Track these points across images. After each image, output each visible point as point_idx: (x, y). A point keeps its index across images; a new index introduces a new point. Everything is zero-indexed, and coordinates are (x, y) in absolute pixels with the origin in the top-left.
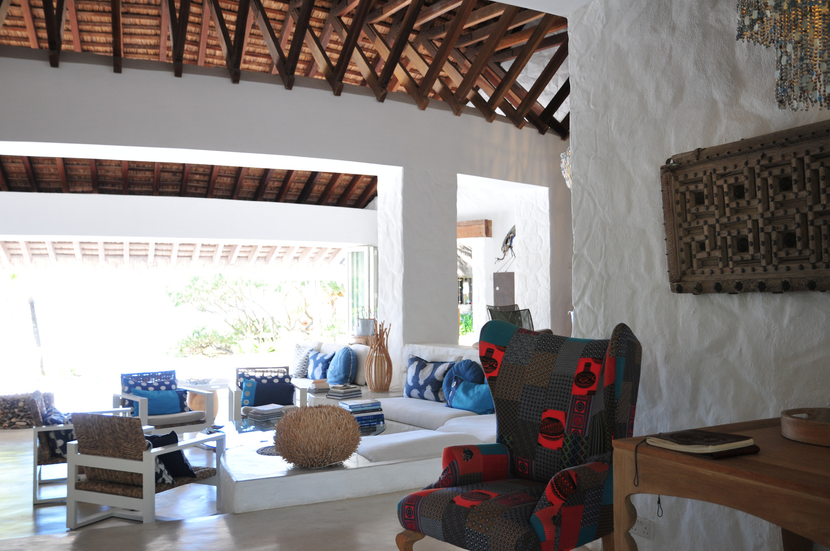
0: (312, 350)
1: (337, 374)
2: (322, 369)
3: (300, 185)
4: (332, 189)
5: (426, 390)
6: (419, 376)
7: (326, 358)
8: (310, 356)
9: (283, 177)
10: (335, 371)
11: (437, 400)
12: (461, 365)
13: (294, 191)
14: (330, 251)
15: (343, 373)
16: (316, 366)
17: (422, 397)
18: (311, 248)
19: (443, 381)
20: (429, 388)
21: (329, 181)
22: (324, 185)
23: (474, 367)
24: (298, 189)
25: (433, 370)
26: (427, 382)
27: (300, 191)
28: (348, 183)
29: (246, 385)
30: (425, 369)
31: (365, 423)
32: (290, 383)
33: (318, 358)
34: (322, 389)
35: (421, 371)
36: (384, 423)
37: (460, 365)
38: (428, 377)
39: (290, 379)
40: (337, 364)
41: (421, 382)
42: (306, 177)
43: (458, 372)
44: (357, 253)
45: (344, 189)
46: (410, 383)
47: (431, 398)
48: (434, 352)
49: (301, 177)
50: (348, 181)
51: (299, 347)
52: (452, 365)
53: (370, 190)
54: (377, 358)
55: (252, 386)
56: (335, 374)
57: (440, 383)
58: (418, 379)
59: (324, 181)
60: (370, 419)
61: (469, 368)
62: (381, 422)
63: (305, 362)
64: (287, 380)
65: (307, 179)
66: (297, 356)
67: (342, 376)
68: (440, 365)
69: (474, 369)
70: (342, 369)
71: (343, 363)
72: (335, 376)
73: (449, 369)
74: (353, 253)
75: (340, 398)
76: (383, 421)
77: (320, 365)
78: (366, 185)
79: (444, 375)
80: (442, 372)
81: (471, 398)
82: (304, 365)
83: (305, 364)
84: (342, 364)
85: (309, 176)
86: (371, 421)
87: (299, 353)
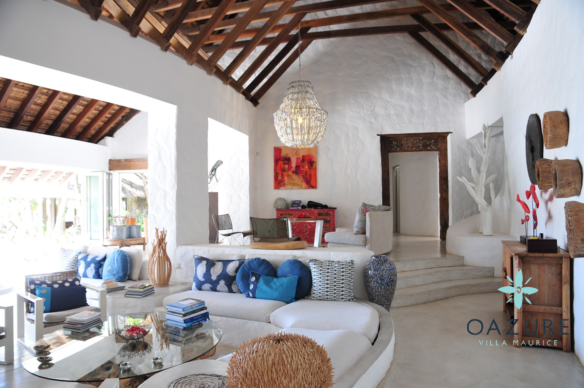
0: (80, 253)
1: (115, 272)
2: (95, 269)
3: (50, 121)
4: (76, 127)
5: (219, 284)
6: (211, 273)
7: (98, 259)
8: (79, 258)
9: (36, 113)
10: (113, 271)
11: (231, 291)
12: (253, 263)
13: (43, 125)
14: (64, 175)
15: (122, 272)
16: (88, 265)
17: (214, 289)
18: (51, 171)
19: (236, 276)
20: (222, 282)
21: (72, 121)
22: (69, 123)
23: (266, 264)
24: (47, 124)
25: (224, 267)
26: (219, 278)
27: (48, 126)
28: (87, 124)
29: (40, 291)
30: (215, 266)
31: (196, 322)
32: (80, 285)
33: (89, 260)
34: (114, 288)
35: (212, 268)
36: (209, 319)
37: (251, 263)
38: (221, 273)
39: (79, 281)
40: (114, 264)
41: (214, 278)
42: (56, 116)
43: (250, 268)
44: (90, 177)
45: (83, 129)
46: (201, 278)
47: (224, 291)
48: (209, 251)
49: (52, 115)
50: (87, 122)
51: (64, 250)
52: (242, 262)
53: (102, 132)
54: (161, 258)
55: (47, 292)
56: (114, 273)
57: (234, 278)
58: (211, 275)
59: (69, 120)
60: (199, 318)
61: (261, 265)
62: (207, 319)
63: (74, 263)
64: (77, 283)
65: (55, 117)
66: (64, 258)
67: (121, 274)
68: (229, 263)
69: (266, 265)
70: (120, 268)
71: (122, 263)
72: (114, 275)
73: (240, 266)
74: (87, 177)
75: (140, 297)
76: (208, 318)
77: (93, 265)
78: (99, 127)
79: (236, 271)
80: (234, 269)
81: (276, 290)
82: (73, 266)
83: (74, 264)
84: (120, 264)
85: (58, 115)
86: (200, 320)
87: (66, 256)
